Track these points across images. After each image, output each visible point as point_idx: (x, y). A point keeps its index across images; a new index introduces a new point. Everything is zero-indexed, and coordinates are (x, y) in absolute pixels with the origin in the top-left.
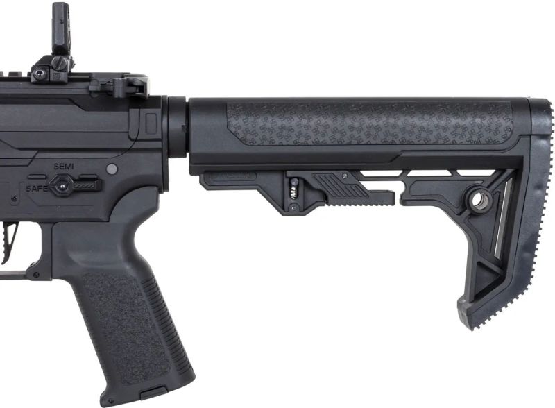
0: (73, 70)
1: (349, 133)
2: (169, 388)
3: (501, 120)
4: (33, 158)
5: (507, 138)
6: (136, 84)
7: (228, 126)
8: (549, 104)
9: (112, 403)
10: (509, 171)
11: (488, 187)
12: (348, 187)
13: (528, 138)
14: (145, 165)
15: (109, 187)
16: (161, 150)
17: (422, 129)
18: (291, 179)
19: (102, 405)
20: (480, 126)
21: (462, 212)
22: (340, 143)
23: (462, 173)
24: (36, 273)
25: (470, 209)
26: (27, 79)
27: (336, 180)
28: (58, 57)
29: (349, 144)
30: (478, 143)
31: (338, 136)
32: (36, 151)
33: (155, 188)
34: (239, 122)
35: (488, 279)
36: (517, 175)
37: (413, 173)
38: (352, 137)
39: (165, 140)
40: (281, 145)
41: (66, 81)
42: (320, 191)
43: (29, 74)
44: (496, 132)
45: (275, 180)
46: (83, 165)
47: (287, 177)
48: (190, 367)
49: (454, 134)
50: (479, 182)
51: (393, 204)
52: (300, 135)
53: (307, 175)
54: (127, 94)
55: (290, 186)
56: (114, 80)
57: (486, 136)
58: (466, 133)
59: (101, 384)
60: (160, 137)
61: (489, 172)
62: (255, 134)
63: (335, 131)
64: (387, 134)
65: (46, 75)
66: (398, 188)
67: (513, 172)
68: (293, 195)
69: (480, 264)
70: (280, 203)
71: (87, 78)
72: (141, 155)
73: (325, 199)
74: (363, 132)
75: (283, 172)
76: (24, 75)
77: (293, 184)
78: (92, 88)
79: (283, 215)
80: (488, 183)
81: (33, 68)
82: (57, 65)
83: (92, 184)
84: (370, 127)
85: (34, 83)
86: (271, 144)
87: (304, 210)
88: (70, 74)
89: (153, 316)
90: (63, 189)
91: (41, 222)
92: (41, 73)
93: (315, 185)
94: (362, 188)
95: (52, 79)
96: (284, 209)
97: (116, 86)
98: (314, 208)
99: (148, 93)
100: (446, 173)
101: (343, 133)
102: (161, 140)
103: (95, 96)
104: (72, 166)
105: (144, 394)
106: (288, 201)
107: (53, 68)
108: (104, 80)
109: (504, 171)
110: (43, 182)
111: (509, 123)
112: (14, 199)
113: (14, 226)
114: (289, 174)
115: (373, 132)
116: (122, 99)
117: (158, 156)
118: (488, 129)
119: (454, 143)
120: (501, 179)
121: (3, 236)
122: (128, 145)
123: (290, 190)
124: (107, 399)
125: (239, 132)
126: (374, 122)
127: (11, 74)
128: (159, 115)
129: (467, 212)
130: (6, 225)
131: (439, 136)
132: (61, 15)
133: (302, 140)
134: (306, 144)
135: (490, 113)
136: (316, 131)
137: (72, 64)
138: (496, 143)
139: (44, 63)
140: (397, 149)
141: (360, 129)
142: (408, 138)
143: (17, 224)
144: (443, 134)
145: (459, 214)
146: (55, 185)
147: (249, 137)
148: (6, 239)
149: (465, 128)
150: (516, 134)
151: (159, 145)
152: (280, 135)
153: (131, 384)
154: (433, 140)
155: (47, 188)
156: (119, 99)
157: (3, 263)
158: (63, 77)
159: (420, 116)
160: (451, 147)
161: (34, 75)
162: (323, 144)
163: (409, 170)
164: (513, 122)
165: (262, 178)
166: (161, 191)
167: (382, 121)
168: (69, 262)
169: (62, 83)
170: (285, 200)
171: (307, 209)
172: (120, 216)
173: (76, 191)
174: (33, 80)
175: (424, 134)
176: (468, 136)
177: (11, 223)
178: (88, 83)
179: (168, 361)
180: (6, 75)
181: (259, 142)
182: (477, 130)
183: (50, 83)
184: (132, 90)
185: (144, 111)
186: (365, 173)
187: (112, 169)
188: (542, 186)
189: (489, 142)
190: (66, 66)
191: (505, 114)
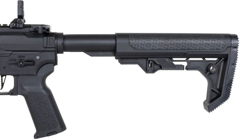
0: (25, 24)
1: (170, 46)
2: (57, 132)
3: (221, 42)
4: (11, 54)
5: (223, 48)
6: (46, 29)
7: (129, 43)
8: (237, 36)
9: (38, 137)
10: (223, 59)
11: (216, 64)
12: (169, 64)
13: (230, 48)
14: (49, 56)
15: (37, 63)
16: (55, 51)
17: (194, 44)
18: (149, 61)
19: (35, 138)
20: (214, 44)
21: (206, 72)
22: (167, 49)
23: (207, 59)
24: (12, 93)
25: (210, 71)
26: (9, 27)
27: (165, 62)
28: (19, 19)
29: (170, 50)
30: (213, 49)
31: (166, 47)
32: (12, 51)
33: (53, 64)
34: (133, 41)
35: (215, 95)
36: (226, 60)
37: (190, 59)
38: (171, 47)
39: (56, 47)
40: (147, 49)
41: (22, 27)
42: (159, 65)
43: (10, 25)
44: (219, 46)
45: (144, 61)
46: (28, 56)
47: (148, 60)
48: (65, 125)
49: (205, 46)
50: (212, 62)
51: (184, 70)
52: (153, 46)
53: (155, 60)
54: (43, 32)
55: (149, 63)
56: (38, 27)
57: (216, 47)
58: (209, 46)
59: (34, 131)
60: (54, 47)
61: (216, 59)
62: (138, 46)
63: (165, 45)
64: (183, 46)
65: (15, 25)
66: (185, 64)
67: (224, 59)
68: (150, 66)
69: (212, 90)
70: (145, 68)
71: (29, 26)
72: (48, 53)
73: (161, 68)
74: (174, 46)
75: (147, 58)
76: (8, 25)
77: (151, 63)
78: (31, 30)
79: (146, 73)
80: (215, 63)
81: (11, 23)
82: (19, 22)
83: (31, 62)
84: (177, 44)
85: (11, 28)
86: (144, 49)
87: (154, 71)
88: (24, 25)
89: (52, 108)
90: (21, 64)
91: (14, 76)
92: (14, 25)
93: (158, 63)
94: (173, 64)
95: (17, 27)
96: (147, 71)
97: (39, 29)
98: (157, 71)
99: (50, 32)
100: (201, 59)
101: (168, 46)
102: (55, 48)
103: (32, 32)
104: (24, 57)
105: (48, 135)
106: (148, 68)
107: (18, 23)
108: (35, 27)
109: (221, 59)
110: (15, 62)
111: (224, 43)
112: (4, 68)
113: (5, 77)
114: (149, 59)
115: (178, 45)
116: (41, 34)
117: (53, 53)
118: (217, 45)
119: (205, 49)
120: (220, 61)
121: (1, 80)
122: (44, 49)
123: (149, 64)
124: (36, 136)
125: (133, 45)
126: (178, 42)
127: (3, 25)
128: (54, 39)
129: (208, 73)
130: (2, 76)
131: (200, 47)
132: (21, 5)
133: (154, 48)
134: (155, 49)
135: (218, 39)
136: (159, 45)
137: (25, 21)
138: (219, 49)
139: (15, 21)
140: (186, 51)
141: (173, 44)
142: (190, 47)
143: (6, 76)
144: (201, 46)
145: (206, 73)
146: (18, 63)
147: (136, 47)
148: (2, 81)
149: (209, 44)
150: (226, 46)
151: (54, 49)
152: (147, 46)
153: (44, 131)
154: (198, 48)
155: (16, 64)
156: (40, 34)
157: (1, 89)
158: (21, 26)
159: (194, 40)
160: (204, 51)
161: (11, 25)
162: (161, 49)
163: (189, 58)
164: (225, 43)
165: (140, 61)
166: (55, 65)
167: (181, 41)
168: (23, 89)
169: (21, 28)
170: (147, 68)
171: (155, 71)
172: (41, 74)
173: (26, 65)
174: (11, 27)
175: (195, 46)
176: (210, 47)
177: (4, 76)
178: (30, 28)
179: (57, 123)
180: (2, 25)
181: (140, 49)
182: (213, 45)
183: (17, 28)
184: (45, 30)
185: (49, 38)
186: (174, 59)
187: (38, 58)
188: (234, 64)
189: (217, 49)
190: (22, 22)
191: (222, 40)
